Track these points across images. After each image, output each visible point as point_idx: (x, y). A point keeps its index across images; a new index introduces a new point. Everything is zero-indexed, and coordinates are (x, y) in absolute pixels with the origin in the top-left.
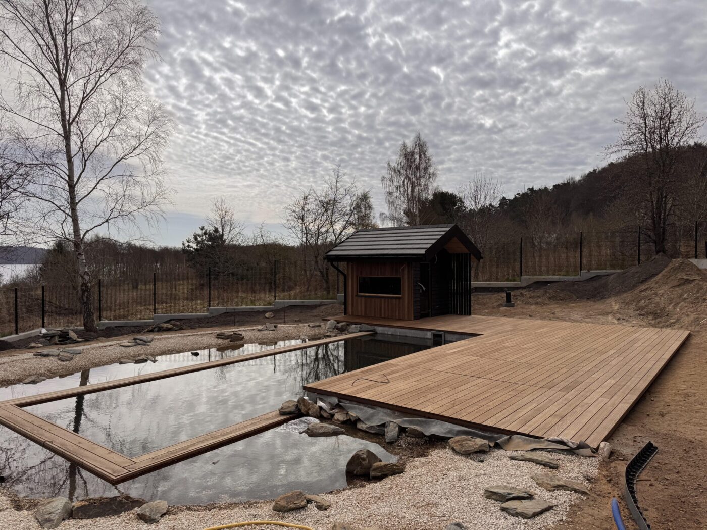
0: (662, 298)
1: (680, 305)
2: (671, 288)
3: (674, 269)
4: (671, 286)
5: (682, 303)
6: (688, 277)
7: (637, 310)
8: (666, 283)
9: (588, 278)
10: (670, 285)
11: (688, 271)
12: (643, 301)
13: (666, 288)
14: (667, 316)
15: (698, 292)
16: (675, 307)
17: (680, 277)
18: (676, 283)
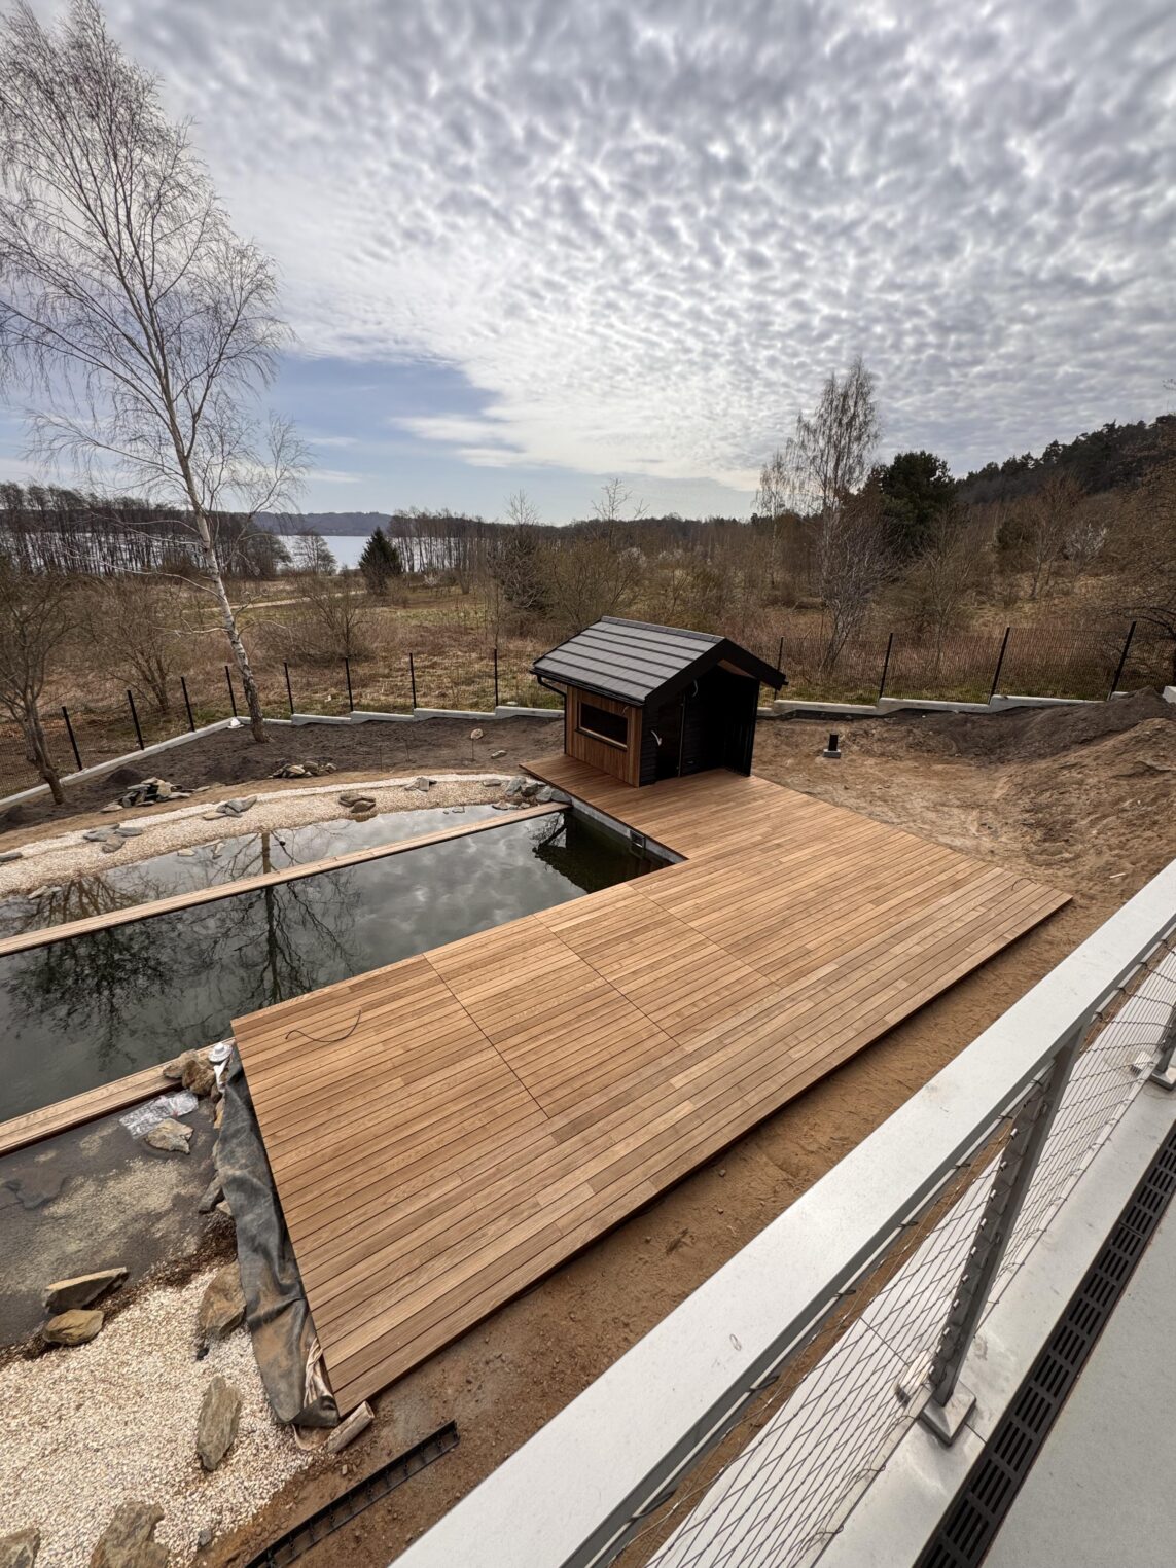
0: (1084, 798)
1: (1105, 822)
2: (1114, 777)
3: (1138, 740)
4: (1115, 773)
5: (1111, 818)
6: (1154, 764)
7: (1028, 811)
8: (1111, 764)
9: (1001, 709)
10: (1115, 771)
11: (1163, 749)
12: (1048, 794)
13: (1105, 774)
14: (1067, 840)
15: (1154, 801)
16: (1092, 824)
17: (1140, 759)
18: (1127, 769)
